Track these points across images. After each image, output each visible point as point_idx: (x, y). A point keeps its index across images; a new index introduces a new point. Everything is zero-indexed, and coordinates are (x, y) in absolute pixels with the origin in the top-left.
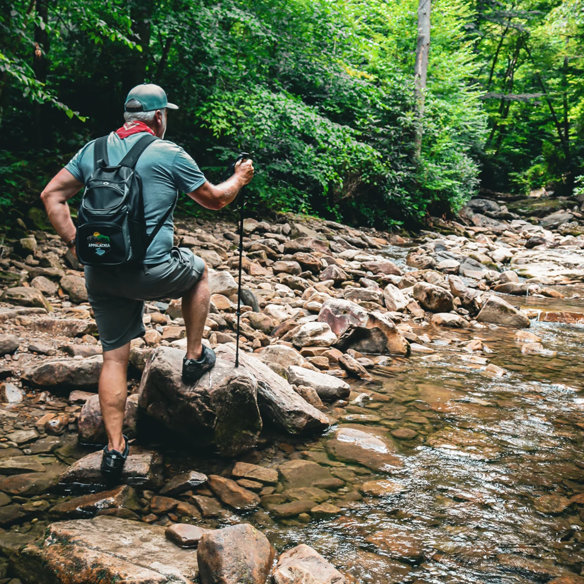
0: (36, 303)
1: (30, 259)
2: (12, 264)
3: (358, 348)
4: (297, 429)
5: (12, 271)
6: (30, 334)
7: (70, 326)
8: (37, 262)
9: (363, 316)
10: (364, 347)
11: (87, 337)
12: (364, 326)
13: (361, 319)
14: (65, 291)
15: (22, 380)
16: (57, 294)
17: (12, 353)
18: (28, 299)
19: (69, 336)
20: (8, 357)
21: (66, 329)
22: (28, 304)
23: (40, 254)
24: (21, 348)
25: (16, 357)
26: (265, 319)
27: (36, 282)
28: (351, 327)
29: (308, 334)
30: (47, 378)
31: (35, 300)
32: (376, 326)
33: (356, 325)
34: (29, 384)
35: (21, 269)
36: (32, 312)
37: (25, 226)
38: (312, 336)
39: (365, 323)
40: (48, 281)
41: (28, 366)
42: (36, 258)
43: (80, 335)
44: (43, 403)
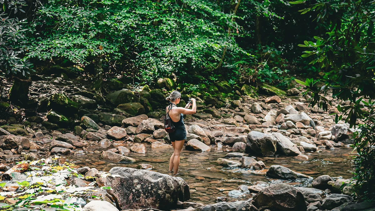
0: (233, 124)
1: (237, 109)
2: (229, 111)
3: (344, 142)
4: (288, 154)
5: (229, 113)
6: (228, 132)
7: (240, 130)
8: (239, 110)
9: (345, 130)
10: (346, 141)
11: (245, 133)
12: (345, 133)
13: (345, 131)
14: (246, 121)
15: (223, 142)
16: (243, 122)
17: (221, 136)
18: (230, 122)
19: (239, 133)
20: (220, 137)
21: (239, 131)
22: (230, 124)
23: (241, 107)
24: (224, 135)
25: (222, 137)
26: (312, 131)
27: (236, 117)
28: (340, 133)
29: (321, 135)
30: (228, 141)
31: (232, 123)
32: (350, 134)
33: (342, 133)
34: (224, 144)
35: (232, 113)
36: (230, 126)
37: (240, 94)
38: (323, 136)
39: (346, 132)
40: (240, 117)
41: (224, 139)
42: (239, 109)
43: (243, 133)
44: (227, 147)
